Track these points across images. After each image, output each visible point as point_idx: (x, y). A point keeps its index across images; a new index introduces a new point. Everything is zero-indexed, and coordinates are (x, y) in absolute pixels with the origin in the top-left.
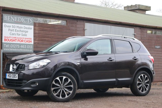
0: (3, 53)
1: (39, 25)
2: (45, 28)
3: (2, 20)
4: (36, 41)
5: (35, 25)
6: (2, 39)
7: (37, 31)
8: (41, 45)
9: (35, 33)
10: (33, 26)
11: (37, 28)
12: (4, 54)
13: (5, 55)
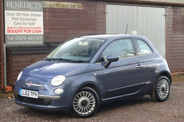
0: (6, 47)
1: (49, 10)
2: (57, 14)
3: (4, 7)
4: (46, 31)
5: (45, 10)
6: (4, 30)
7: (47, 18)
8: (53, 35)
9: (44, 21)
10: (43, 12)
11: (47, 14)
12: (8, 48)
13: (9, 50)
